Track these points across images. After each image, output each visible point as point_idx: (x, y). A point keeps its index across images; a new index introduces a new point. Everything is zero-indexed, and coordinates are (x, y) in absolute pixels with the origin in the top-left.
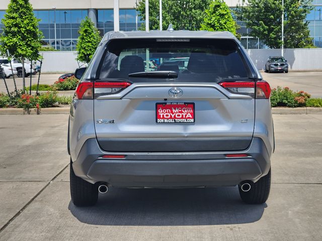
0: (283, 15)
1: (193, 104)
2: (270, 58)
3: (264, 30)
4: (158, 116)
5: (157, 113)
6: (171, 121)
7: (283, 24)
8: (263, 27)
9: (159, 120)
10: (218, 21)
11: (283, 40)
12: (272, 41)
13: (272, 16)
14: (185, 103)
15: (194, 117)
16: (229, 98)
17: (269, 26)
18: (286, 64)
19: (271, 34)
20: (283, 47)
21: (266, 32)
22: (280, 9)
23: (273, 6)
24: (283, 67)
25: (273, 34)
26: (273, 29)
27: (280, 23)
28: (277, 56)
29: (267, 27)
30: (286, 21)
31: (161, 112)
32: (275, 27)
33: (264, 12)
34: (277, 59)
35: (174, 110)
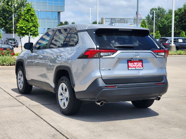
0: (13, 15)
1: (142, 60)
2: (7, 38)
3: (3, 23)
4: (128, 67)
5: (128, 65)
6: (134, 68)
7: (13, 20)
8: (2, 21)
9: (129, 68)
10: (31, 18)
11: (13, 28)
12: (8, 29)
13: (7, 15)
14: (139, 60)
15: (142, 66)
16: (156, 58)
17: (6, 20)
18: (17, 43)
19: (7, 25)
20: (14, 33)
21: (4, 24)
22: (12, 11)
23: (8, 9)
24: (16, 44)
25: (8, 25)
26: (8, 22)
27: (11, 19)
28: (10, 37)
29: (4, 21)
30: (15, 18)
31: (130, 64)
32: (9, 21)
33: (2, 12)
34: (11, 40)
35: (135, 63)
